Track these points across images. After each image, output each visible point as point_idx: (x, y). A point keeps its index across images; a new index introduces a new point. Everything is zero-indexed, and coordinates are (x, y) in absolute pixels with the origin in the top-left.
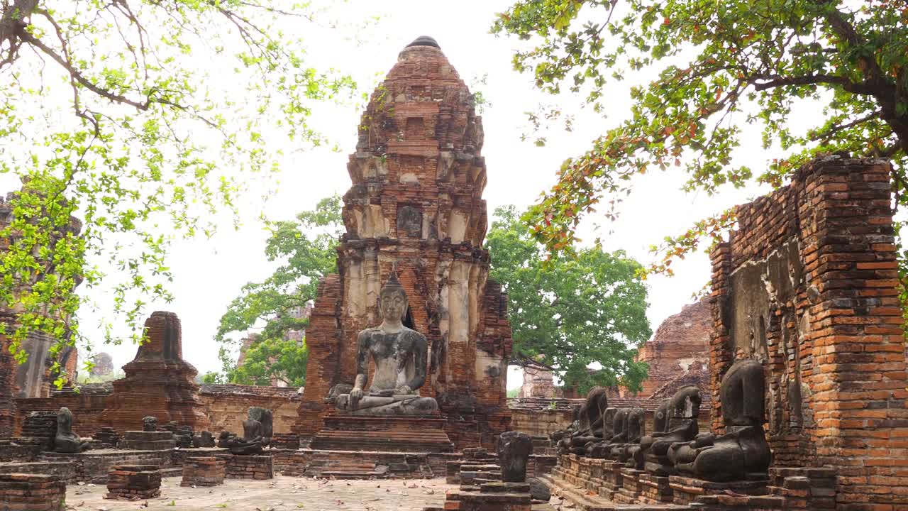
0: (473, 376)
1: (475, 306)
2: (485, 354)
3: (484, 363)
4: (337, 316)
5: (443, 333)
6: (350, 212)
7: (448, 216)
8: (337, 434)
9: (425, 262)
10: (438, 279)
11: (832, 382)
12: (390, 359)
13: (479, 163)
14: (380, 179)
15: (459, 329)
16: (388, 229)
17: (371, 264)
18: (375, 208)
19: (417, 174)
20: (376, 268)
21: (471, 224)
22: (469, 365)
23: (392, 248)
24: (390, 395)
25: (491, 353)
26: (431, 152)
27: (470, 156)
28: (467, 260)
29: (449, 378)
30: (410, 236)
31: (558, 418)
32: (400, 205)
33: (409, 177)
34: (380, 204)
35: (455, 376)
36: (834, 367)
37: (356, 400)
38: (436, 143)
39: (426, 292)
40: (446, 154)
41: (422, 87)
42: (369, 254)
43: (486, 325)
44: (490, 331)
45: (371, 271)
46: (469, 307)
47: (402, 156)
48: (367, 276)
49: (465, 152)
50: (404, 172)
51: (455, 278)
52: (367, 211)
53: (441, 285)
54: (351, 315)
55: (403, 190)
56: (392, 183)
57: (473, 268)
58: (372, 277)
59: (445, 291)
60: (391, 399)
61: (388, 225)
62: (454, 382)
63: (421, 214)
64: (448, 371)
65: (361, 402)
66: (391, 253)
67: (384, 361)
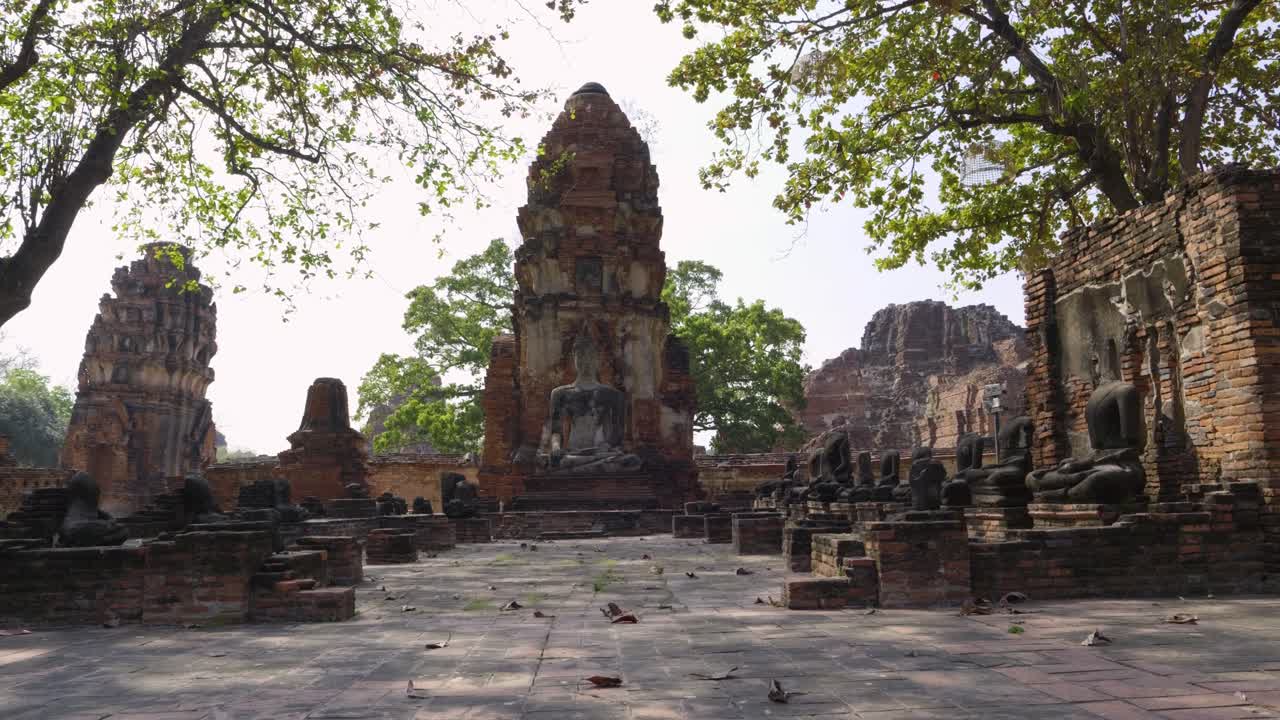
0: (658, 433)
1: (659, 361)
2: (671, 410)
3: (669, 418)
4: (515, 376)
5: (628, 388)
6: (524, 268)
7: (627, 270)
8: (538, 495)
9: (607, 317)
10: (620, 335)
11: (1249, 395)
12: (588, 417)
13: (657, 214)
14: (554, 233)
15: (644, 383)
16: (566, 284)
17: (551, 321)
18: (552, 263)
19: (594, 226)
20: (556, 325)
21: (652, 276)
22: (654, 422)
23: (573, 303)
24: (590, 453)
25: (676, 408)
26: (608, 203)
27: (647, 206)
28: (649, 313)
29: (636, 436)
30: (589, 289)
31: (733, 474)
32: (578, 258)
33: (586, 230)
34: (557, 258)
35: (641, 434)
36: (1255, 379)
37: (556, 459)
38: (613, 194)
39: (609, 349)
40: (624, 206)
41: (595, 135)
42: (547, 311)
43: (672, 381)
44: (674, 387)
45: (551, 328)
46: (652, 362)
47: (578, 208)
48: (545, 333)
49: (642, 202)
50: (581, 225)
51: (638, 333)
52: (542, 265)
53: (624, 340)
54: (531, 374)
55: (582, 241)
56: (568, 236)
57: (656, 323)
58: (551, 335)
59: (629, 347)
60: (592, 457)
61: (566, 279)
62: (642, 439)
63: (601, 268)
64: (634, 428)
65: (562, 462)
66: (571, 309)
67: (581, 419)
